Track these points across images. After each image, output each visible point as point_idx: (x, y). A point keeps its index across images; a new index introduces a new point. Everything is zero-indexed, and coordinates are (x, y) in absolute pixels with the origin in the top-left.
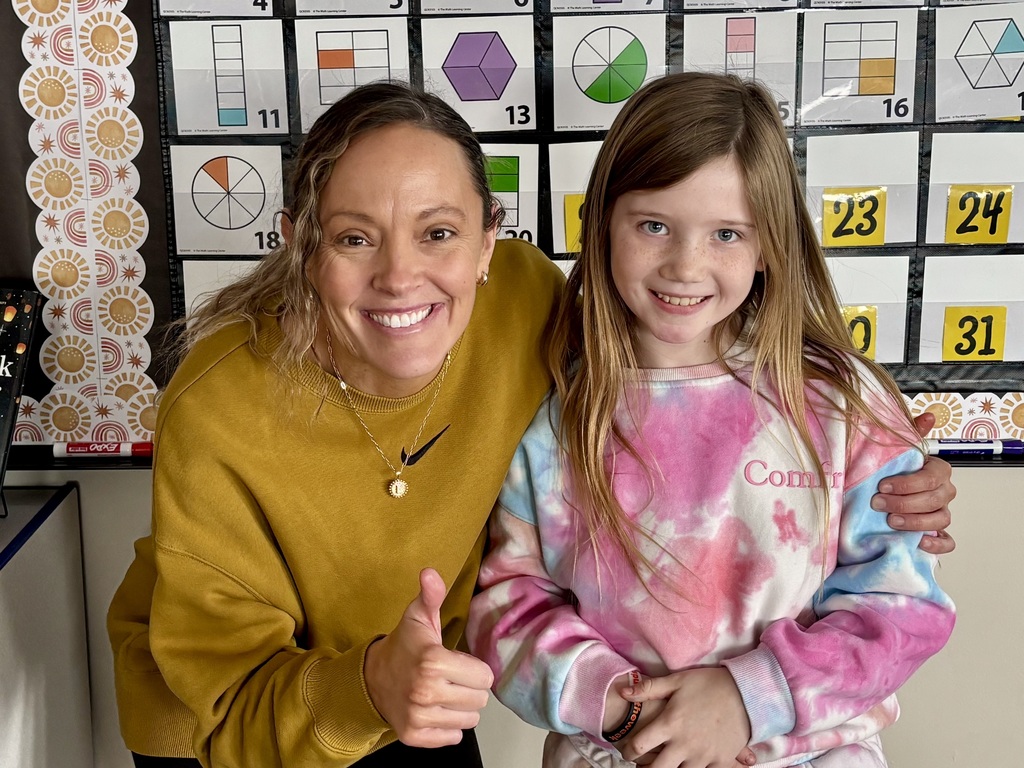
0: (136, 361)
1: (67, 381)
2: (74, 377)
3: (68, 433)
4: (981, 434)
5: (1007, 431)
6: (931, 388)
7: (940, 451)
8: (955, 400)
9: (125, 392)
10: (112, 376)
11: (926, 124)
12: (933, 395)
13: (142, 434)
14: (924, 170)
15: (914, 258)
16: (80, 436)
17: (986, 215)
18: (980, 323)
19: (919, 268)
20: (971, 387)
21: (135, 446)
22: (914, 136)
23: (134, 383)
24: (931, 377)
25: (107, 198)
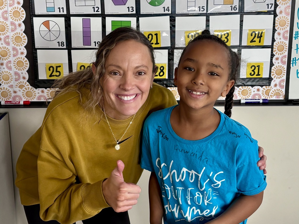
0: (24, 78)
1: (5, 84)
2: (7, 83)
3: (5, 98)
4: (257, 98)
5: (264, 97)
6: (243, 85)
7: (246, 102)
8: (250, 88)
9: (21, 87)
10: (18, 82)
11: (242, 12)
12: (244, 87)
13: (26, 98)
14: (241, 25)
15: (239, 49)
16: (9, 99)
17: (258, 38)
18: (256, 67)
19: (240, 52)
20: (254, 85)
21: (24, 102)
22: (238, 16)
23: (24, 84)
24: (243, 82)
25: (16, 32)
